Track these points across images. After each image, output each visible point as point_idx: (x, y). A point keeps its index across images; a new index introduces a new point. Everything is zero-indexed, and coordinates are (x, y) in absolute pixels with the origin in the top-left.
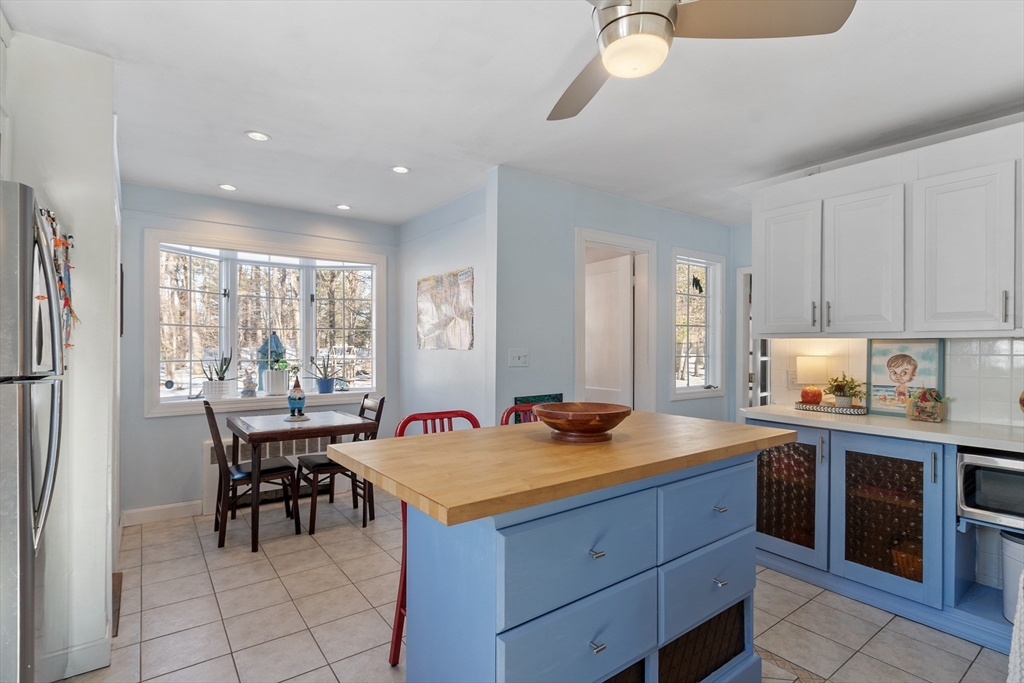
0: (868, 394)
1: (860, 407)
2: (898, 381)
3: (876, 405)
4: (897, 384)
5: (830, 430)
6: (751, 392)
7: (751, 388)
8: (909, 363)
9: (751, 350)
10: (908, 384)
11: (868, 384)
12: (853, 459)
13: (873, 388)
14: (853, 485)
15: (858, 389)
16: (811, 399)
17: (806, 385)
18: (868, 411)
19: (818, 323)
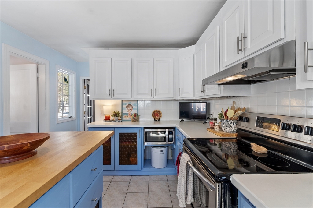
0: (122, 115)
1: (120, 120)
2: (129, 111)
3: (124, 119)
4: (128, 112)
5: (115, 128)
6: (85, 117)
7: (85, 116)
8: (131, 107)
9: (85, 104)
10: (131, 112)
11: (122, 113)
12: (121, 134)
13: (123, 114)
14: (121, 143)
15: (120, 114)
16: (107, 119)
17: (106, 114)
18: (122, 121)
19: (110, 95)
